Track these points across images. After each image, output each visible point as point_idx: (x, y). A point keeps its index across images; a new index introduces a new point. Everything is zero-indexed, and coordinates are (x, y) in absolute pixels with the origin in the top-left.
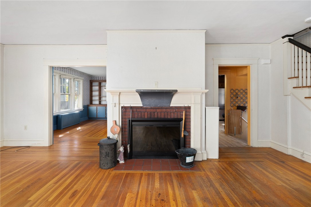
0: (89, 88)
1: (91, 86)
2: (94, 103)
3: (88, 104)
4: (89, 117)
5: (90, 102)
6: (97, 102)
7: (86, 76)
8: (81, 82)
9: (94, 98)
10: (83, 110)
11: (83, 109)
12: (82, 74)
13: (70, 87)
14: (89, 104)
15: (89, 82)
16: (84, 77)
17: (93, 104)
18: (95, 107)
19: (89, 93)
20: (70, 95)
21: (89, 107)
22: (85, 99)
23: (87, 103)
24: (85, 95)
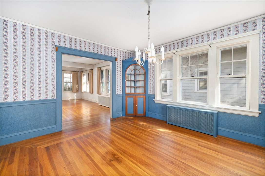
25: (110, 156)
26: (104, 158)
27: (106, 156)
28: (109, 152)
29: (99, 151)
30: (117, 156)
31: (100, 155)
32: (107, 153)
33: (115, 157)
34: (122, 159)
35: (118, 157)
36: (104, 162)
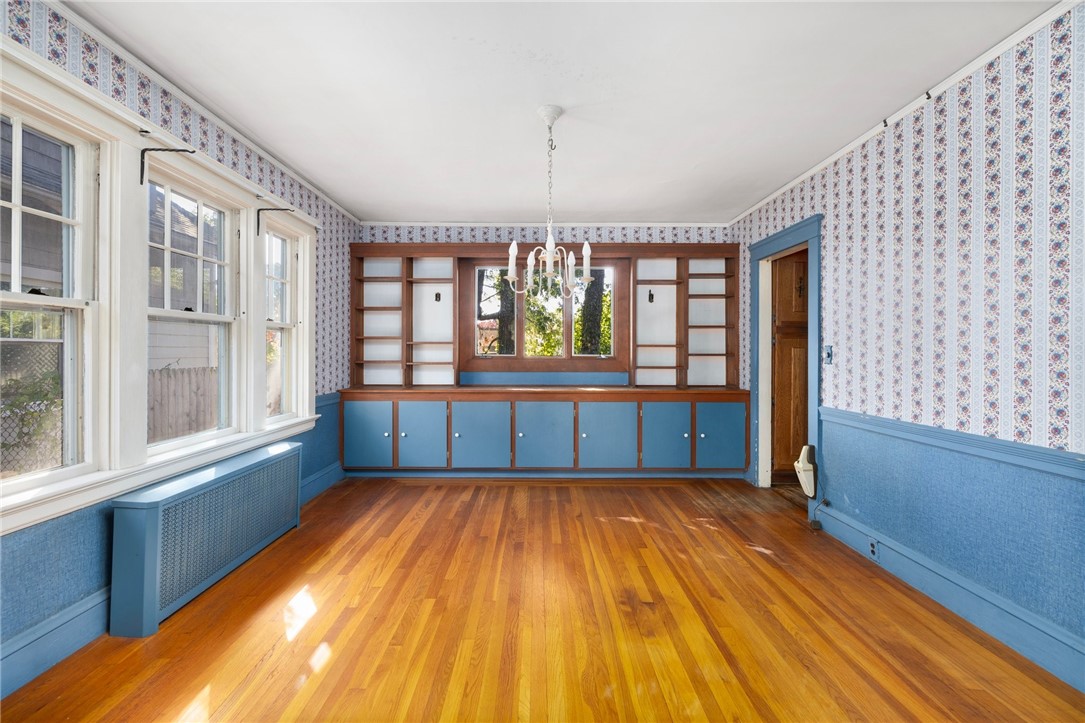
0: (347, 292)
1: (358, 281)
2: (371, 377)
3: (340, 388)
4: (347, 465)
5: (352, 376)
6: (395, 376)
7: (334, 213)
8: (305, 246)
9: (371, 352)
10: (312, 425)
11: (317, 421)
12: (308, 194)
13: (227, 271)
14: (347, 386)
15: (347, 257)
16: (321, 215)
17: (365, 383)
18: (387, 405)
19: (347, 321)
20: (228, 325)
21: (348, 404)
22: (327, 356)
23: (334, 380)
24: (328, 329)
25: (646, 618)
26: (670, 621)
27: (661, 624)
28: (641, 635)
29: (678, 653)
30: (622, 607)
31: (680, 638)
32: (650, 633)
33: (633, 608)
34: (616, 595)
35: (623, 603)
36: (673, 610)
